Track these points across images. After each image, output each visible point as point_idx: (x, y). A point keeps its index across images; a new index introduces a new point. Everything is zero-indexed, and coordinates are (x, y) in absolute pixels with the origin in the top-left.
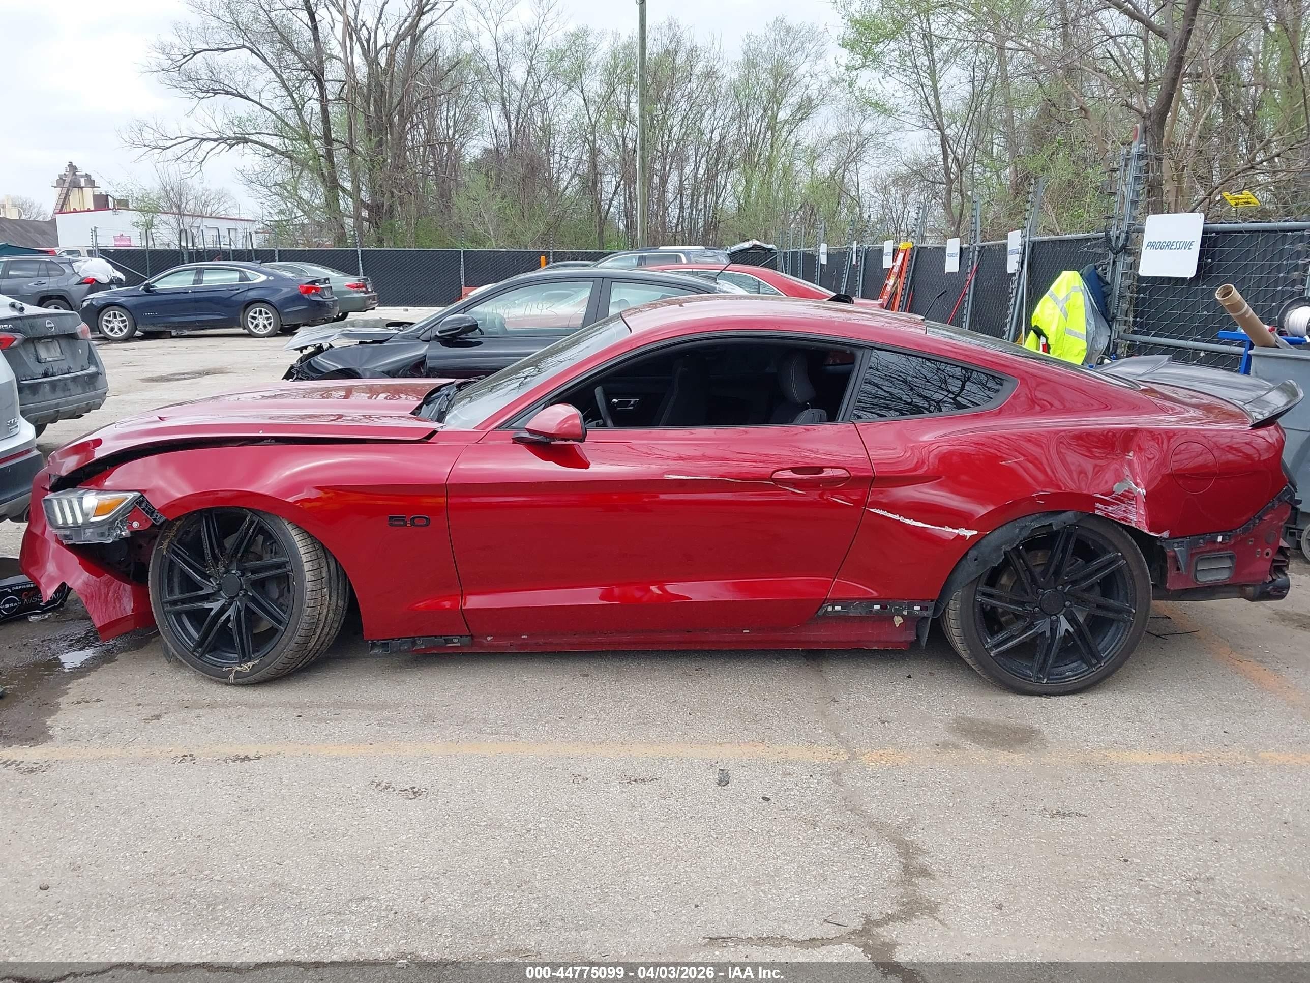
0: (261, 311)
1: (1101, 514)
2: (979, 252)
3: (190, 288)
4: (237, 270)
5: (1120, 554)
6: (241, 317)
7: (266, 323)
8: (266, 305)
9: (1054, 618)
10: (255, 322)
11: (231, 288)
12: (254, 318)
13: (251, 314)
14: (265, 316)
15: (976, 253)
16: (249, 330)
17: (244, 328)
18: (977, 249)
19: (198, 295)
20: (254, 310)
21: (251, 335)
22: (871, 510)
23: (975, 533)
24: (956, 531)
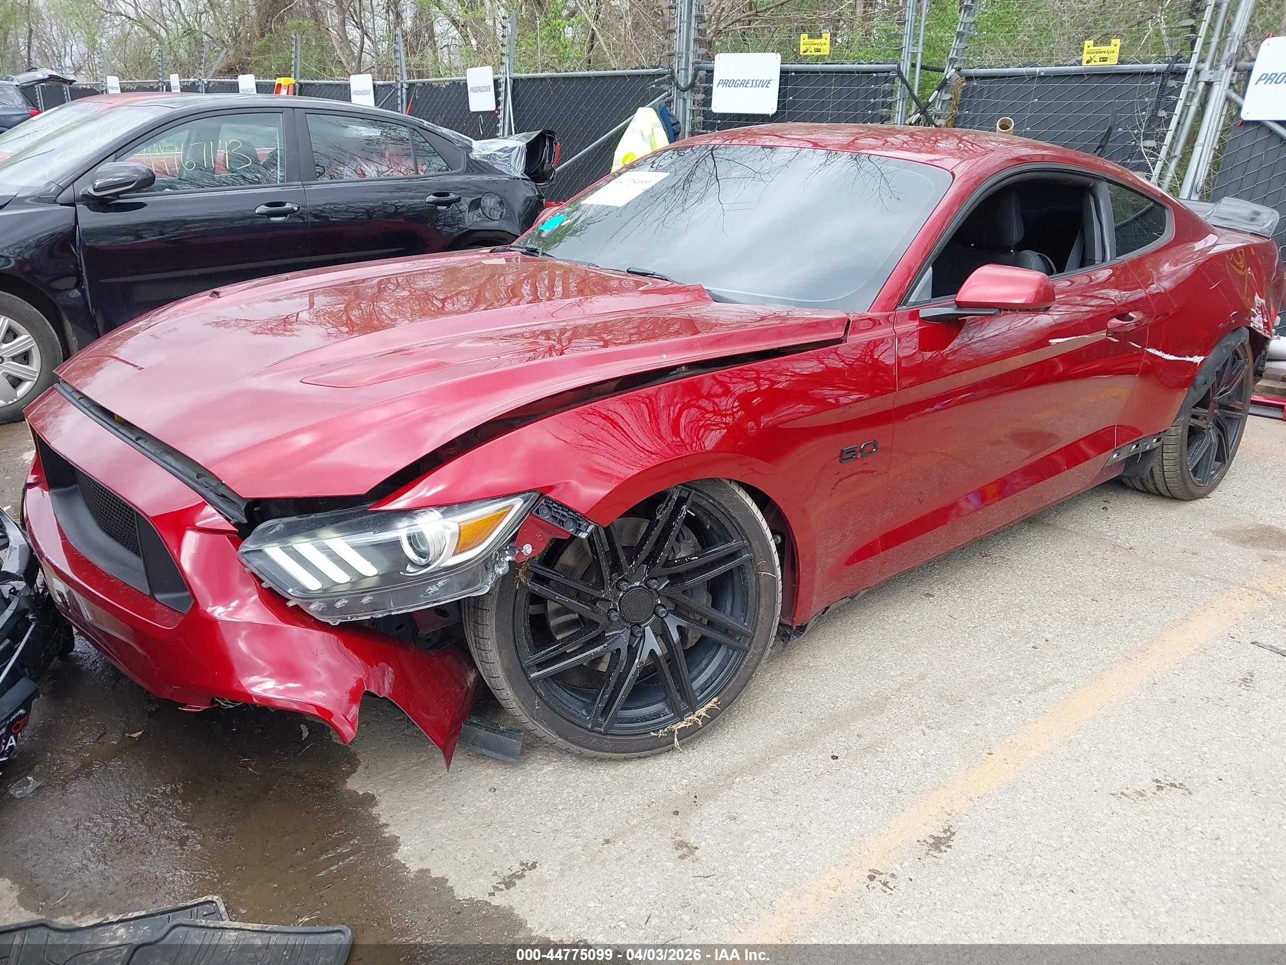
2: (407, 89)
15: (404, 91)
18: (405, 86)
22: (1148, 350)
23: (1202, 358)
24: (1192, 359)
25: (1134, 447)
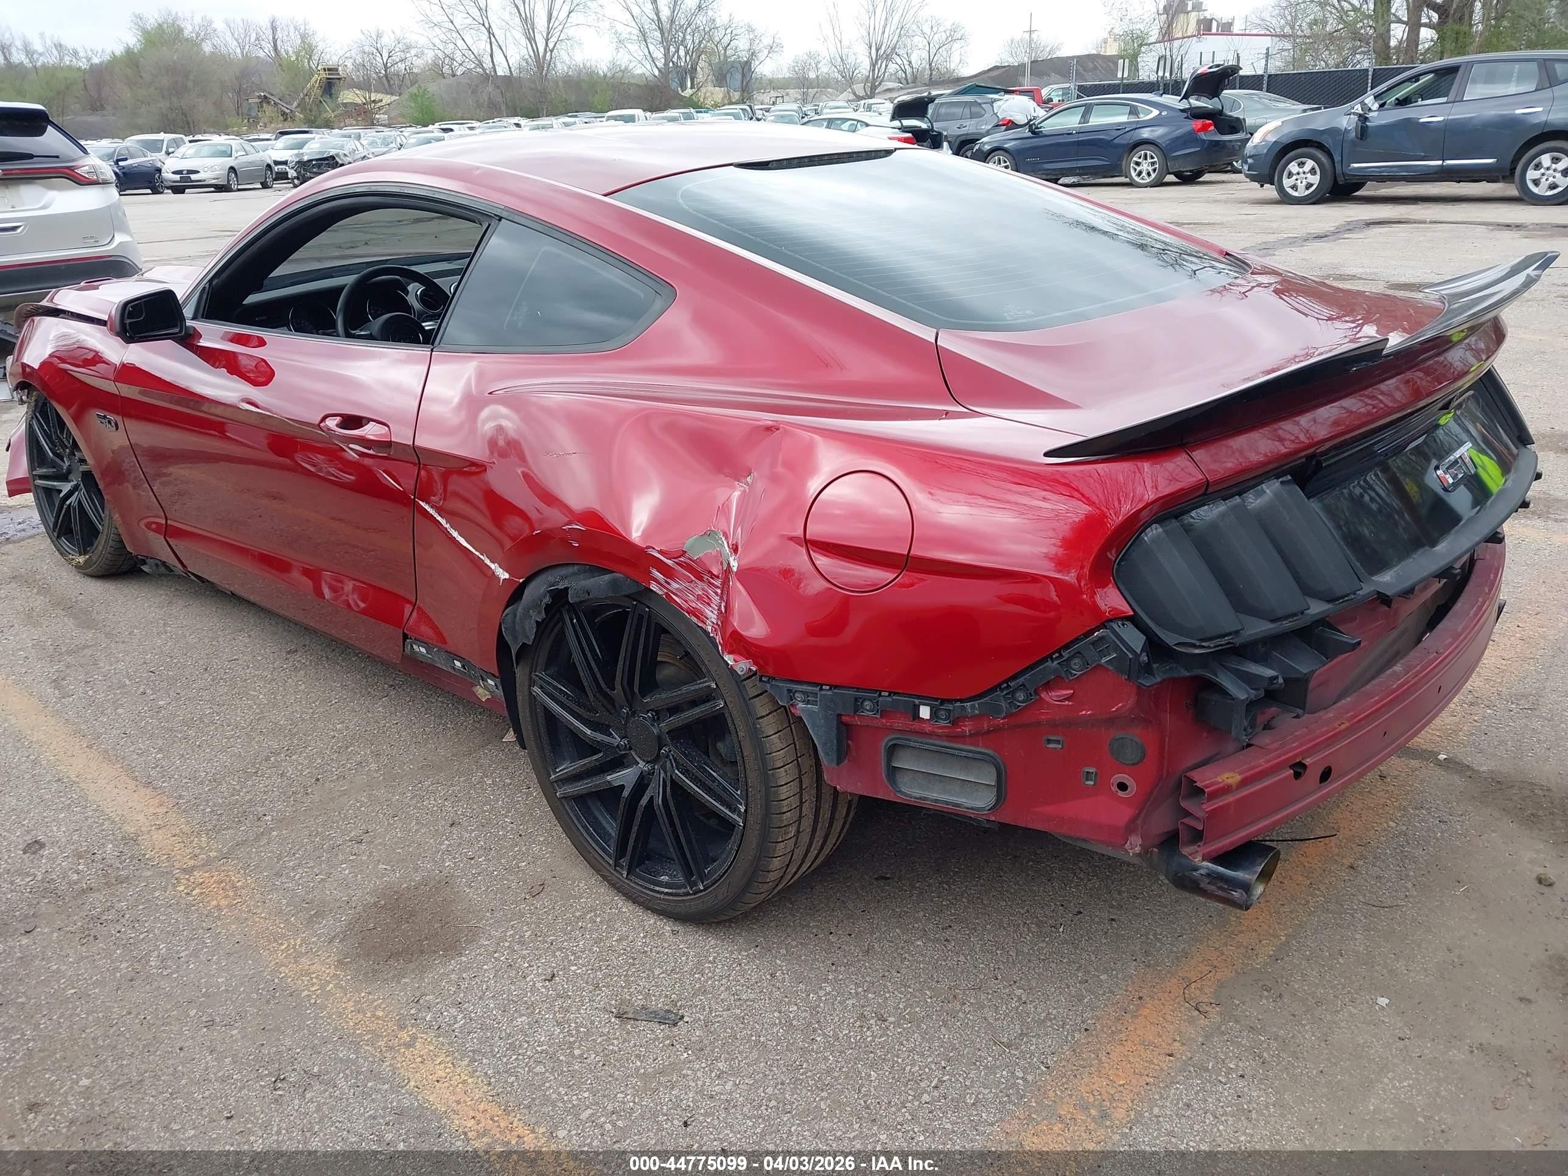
0: (1146, 155)
1: (660, 593)
3: (1074, 129)
4: (1128, 105)
5: (714, 685)
6: (1124, 162)
7: (1150, 169)
8: (1152, 147)
9: (649, 767)
10: (1138, 169)
11: (1118, 127)
12: (1138, 164)
13: (1135, 159)
14: (1149, 160)
16: (1131, 178)
17: (1126, 177)
19: (1082, 138)
20: (1138, 155)
21: (1131, 184)
22: (421, 503)
23: (507, 576)
24: (493, 566)
25: (458, 664)
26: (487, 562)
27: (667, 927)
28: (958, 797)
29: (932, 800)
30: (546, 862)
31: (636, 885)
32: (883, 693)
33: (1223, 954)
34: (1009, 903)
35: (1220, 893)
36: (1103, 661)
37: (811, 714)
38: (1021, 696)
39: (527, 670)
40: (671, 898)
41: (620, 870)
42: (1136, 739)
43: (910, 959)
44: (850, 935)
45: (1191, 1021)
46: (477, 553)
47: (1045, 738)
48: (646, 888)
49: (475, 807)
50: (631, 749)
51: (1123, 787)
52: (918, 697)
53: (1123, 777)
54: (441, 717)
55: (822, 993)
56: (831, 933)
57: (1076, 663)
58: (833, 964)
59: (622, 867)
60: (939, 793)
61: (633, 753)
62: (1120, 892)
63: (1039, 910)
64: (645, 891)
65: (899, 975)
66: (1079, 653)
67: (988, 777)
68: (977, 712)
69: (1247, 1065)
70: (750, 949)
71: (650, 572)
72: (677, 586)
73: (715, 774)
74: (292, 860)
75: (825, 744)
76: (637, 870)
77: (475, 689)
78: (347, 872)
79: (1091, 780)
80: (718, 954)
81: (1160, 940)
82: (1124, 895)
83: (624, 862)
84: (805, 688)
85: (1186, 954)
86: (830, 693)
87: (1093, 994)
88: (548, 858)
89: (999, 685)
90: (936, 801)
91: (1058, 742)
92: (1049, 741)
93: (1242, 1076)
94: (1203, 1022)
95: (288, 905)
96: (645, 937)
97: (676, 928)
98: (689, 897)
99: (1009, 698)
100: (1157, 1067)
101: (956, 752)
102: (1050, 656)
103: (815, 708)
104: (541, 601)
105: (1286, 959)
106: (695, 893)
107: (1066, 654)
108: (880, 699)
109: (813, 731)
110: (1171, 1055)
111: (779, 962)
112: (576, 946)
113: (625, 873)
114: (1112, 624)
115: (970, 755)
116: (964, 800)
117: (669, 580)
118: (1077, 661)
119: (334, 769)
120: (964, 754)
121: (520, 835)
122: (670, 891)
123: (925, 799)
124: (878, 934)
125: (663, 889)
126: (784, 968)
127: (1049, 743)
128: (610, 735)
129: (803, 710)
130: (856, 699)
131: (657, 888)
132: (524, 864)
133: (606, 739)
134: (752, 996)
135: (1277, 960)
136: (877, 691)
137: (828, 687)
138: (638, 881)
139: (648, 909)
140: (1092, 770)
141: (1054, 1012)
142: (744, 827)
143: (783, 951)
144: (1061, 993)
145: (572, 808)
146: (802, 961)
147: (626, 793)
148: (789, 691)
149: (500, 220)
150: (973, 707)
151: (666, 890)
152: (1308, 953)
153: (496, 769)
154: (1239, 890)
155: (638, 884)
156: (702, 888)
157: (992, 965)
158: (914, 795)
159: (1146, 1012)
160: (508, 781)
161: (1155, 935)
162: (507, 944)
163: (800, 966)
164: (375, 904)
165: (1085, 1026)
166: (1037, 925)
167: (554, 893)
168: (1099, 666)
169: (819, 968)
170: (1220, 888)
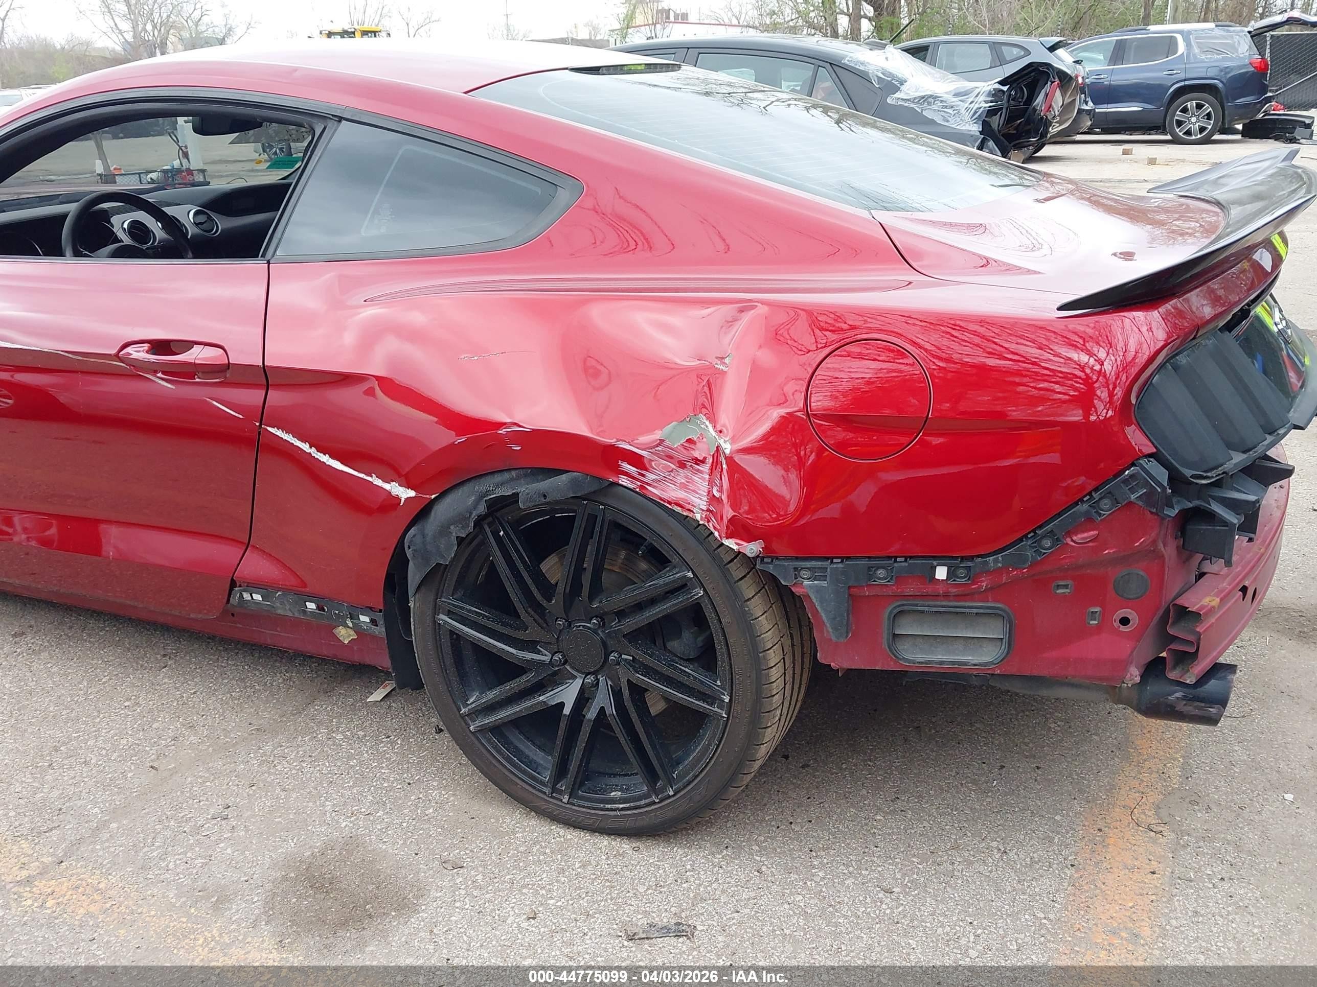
1: (632, 486)
5: (690, 575)
9: (590, 679)
22: (269, 429)
23: (412, 493)
24: (387, 486)
25: (311, 606)
26: (378, 482)
27: (625, 846)
28: (963, 655)
29: (936, 663)
30: (454, 805)
31: (580, 809)
32: (898, 559)
33: (1142, 780)
34: (937, 769)
35: (1197, 712)
36: (1133, 497)
37: (818, 590)
38: (1047, 543)
39: (432, 598)
40: (629, 812)
41: (558, 796)
42: (1141, 573)
43: (880, 833)
44: (810, 821)
45: (1155, 842)
46: (362, 475)
47: (1054, 584)
48: (594, 809)
49: (339, 764)
50: (566, 662)
51: (1125, 621)
52: (934, 558)
53: (1126, 613)
54: (243, 680)
55: (817, 879)
56: (791, 823)
57: (1106, 503)
58: (811, 851)
59: (560, 792)
60: (943, 655)
61: (568, 668)
62: (1026, 744)
63: (966, 770)
64: (593, 811)
65: (879, 849)
66: (1110, 493)
67: (995, 630)
68: (1000, 565)
69: (1220, 869)
70: (722, 852)
71: (619, 466)
72: (654, 477)
73: (687, 670)
74: (154, 850)
75: (834, 619)
76: (580, 792)
77: (336, 631)
78: (229, 851)
79: (1095, 620)
80: (694, 861)
81: (1083, 778)
82: (1031, 745)
83: (562, 786)
84: (808, 564)
85: (1113, 787)
86: (840, 565)
87: (1059, 834)
88: (454, 801)
89: (1026, 536)
90: (942, 663)
91: (1066, 587)
92: (1058, 587)
93: (1222, 879)
94: (1162, 840)
95: (178, 896)
96: (608, 858)
97: (634, 845)
98: (653, 807)
99: (1036, 547)
100: (1150, 886)
101: (967, 610)
102: (1081, 500)
103: (824, 584)
104: (471, 514)
105: (1194, 776)
106: (661, 801)
107: (1096, 496)
108: (896, 565)
109: (821, 607)
110: (1153, 873)
111: (758, 858)
112: (540, 880)
113: (566, 799)
114: (1141, 461)
115: (982, 611)
116: (970, 658)
117: (644, 472)
118: (1106, 501)
119: (147, 749)
120: (975, 611)
121: (409, 784)
122: (628, 805)
123: (930, 662)
124: (835, 817)
125: (617, 806)
126: (766, 863)
127: (1058, 589)
128: (539, 652)
129: (810, 586)
130: (869, 568)
131: (609, 806)
132: (431, 811)
133: (536, 657)
134: (753, 894)
135: (1187, 778)
136: (892, 557)
137: (839, 560)
138: (582, 803)
139: (595, 831)
140: (1097, 609)
141: (1035, 855)
142: (728, 718)
143: (755, 848)
144: (1031, 839)
145: (489, 741)
146: (780, 853)
147: (567, 711)
148: (796, 569)
149: (340, 121)
150: (996, 561)
151: (621, 806)
152: (1208, 768)
153: (339, 723)
154: (1216, 706)
155: (584, 807)
156: (671, 793)
157: (956, 825)
158: (918, 660)
159: (1112, 841)
160: (361, 733)
161: (1077, 774)
162: (463, 892)
163: (780, 858)
164: (285, 878)
165: (1069, 863)
166: (973, 784)
167: (482, 833)
168: (1130, 504)
169: (799, 857)
170: (1196, 708)
